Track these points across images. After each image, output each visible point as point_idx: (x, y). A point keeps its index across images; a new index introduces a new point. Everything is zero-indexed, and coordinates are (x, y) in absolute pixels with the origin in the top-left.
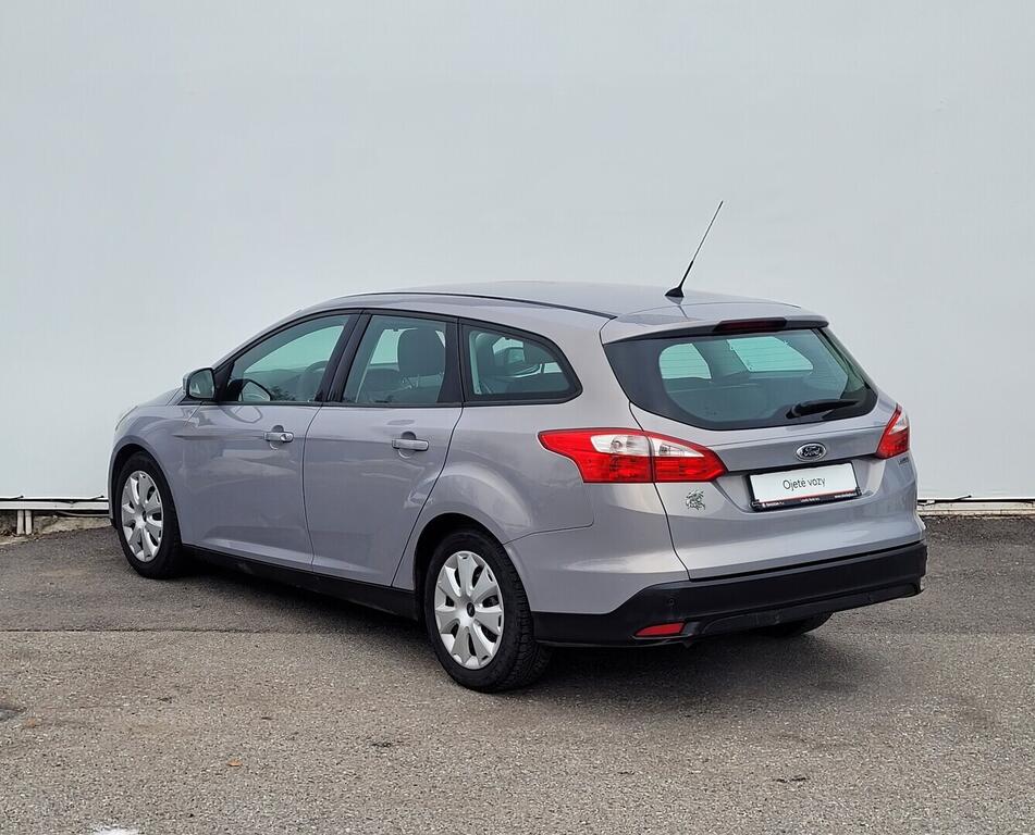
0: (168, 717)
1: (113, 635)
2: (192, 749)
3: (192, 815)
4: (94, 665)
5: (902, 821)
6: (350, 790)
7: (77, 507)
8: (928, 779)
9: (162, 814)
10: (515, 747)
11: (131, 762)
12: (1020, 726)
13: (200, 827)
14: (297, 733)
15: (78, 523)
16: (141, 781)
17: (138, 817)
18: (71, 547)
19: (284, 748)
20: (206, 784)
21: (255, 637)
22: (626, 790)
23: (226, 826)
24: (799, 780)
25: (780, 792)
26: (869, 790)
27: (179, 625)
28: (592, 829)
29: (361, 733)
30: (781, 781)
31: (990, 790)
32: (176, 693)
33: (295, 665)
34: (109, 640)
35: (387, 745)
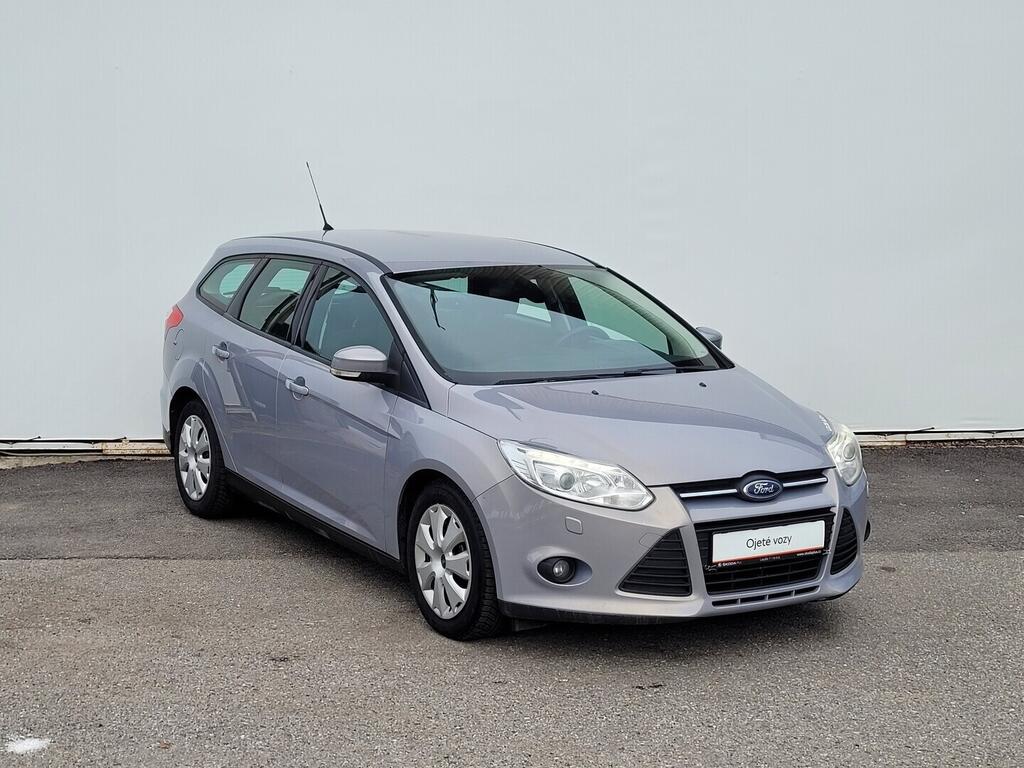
0: (86, 636)
1: (42, 563)
2: (106, 666)
3: (101, 725)
4: (22, 590)
5: (746, 722)
6: (247, 701)
7: (16, 447)
8: (772, 684)
9: (73, 725)
10: (400, 660)
11: (48, 678)
12: (859, 636)
13: (108, 736)
14: (202, 650)
15: (17, 461)
16: (57, 694)
17: (52, 727)
18: (10, 484)
19: (190, 663)
20: (116, 697)
21: (171, 563)
22: (498, 697)
23: (132, 735)
24: (656, 687)
25: (637, 697)
26: (719, 695)
27: (103, 553)
28: (465, 733)
29: (261, 649)
30: (640, 688)
31: (828, 694)
32: (93, 614)
33: (206, 589)
34: (36, 568)
35: (284, 660)
